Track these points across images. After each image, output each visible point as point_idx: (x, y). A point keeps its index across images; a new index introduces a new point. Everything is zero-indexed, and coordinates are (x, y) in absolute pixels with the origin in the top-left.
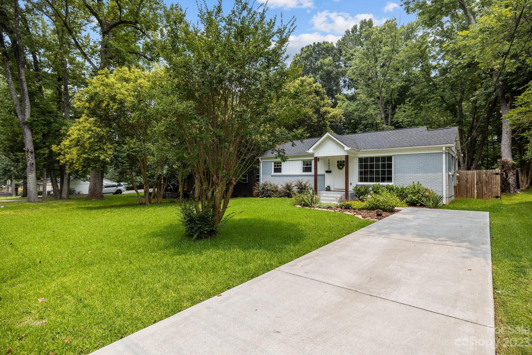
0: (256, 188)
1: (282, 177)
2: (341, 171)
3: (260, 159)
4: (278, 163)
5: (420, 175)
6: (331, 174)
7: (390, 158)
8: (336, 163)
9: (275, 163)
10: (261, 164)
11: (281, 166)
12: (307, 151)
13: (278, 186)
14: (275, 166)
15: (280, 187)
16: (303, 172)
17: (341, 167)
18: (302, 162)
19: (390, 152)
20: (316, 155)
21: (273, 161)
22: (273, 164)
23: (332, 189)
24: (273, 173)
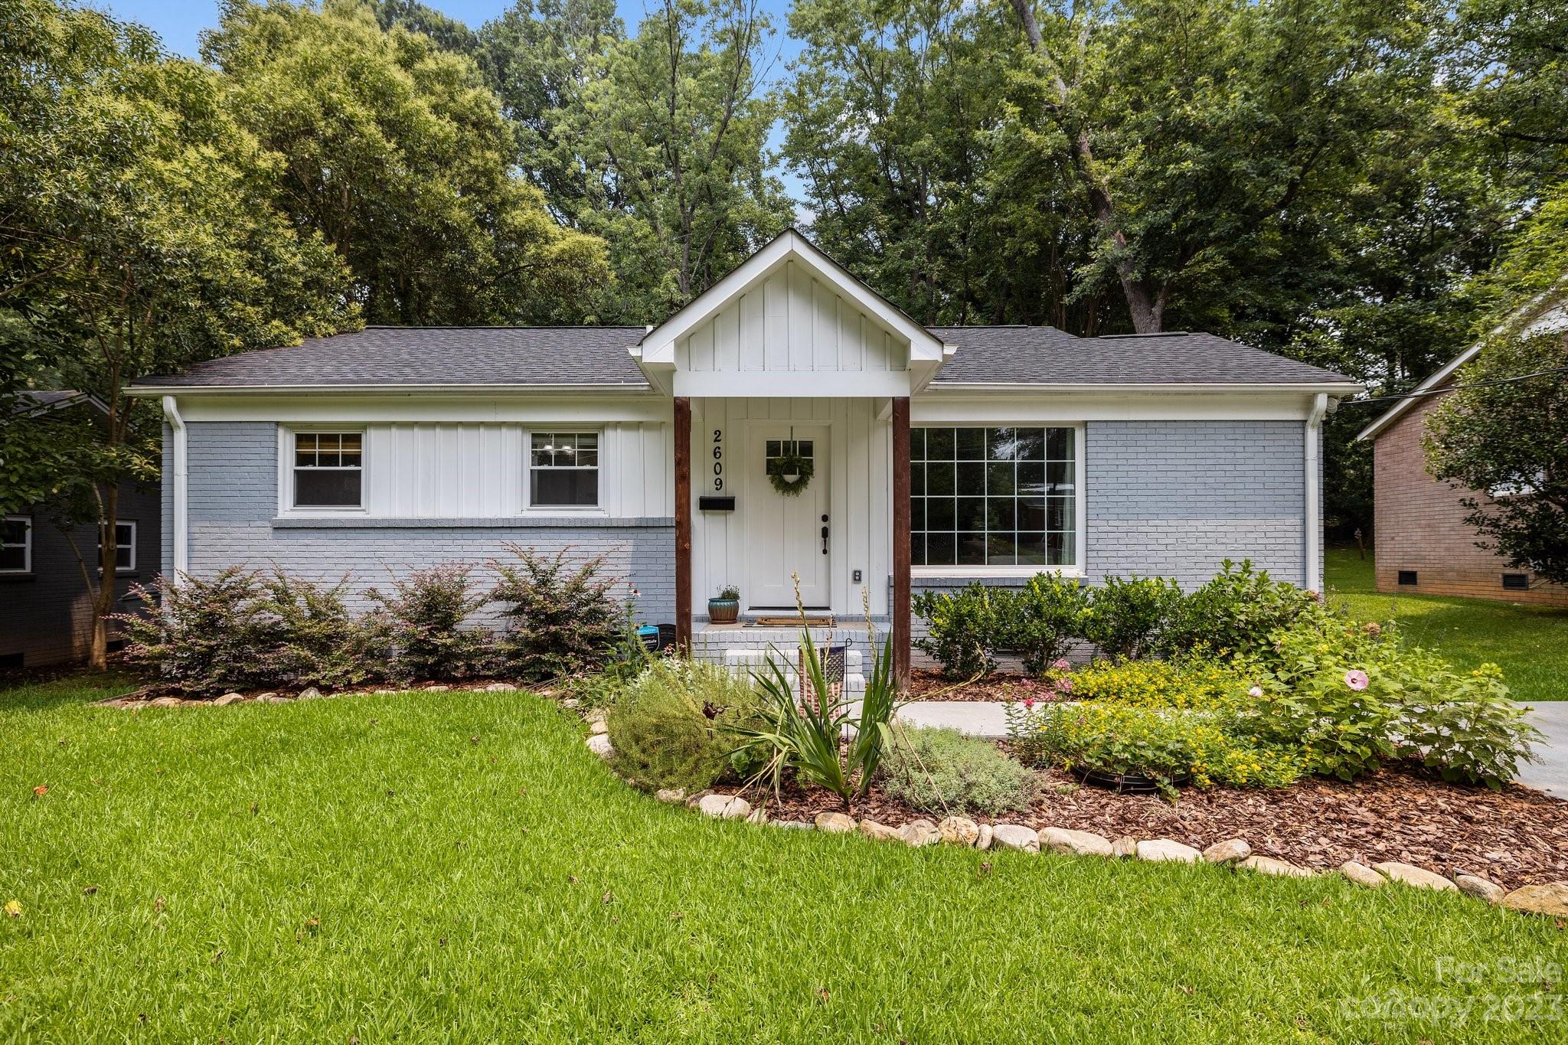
0: (134, 619)
1: (373, 534)
2: (791, 500)
3: (169, 405)
4: (329, 439)
5: (1209, 525)
6: (731, 517)
7: (1060, 439)
8: (761, 458)
9: (301, 439)
10: (181, 438)
11: (356, 459)
12: (634, 352)
13: (344, 601)
14: (302, 459)
15: (355, 610)
16: (533, 503)
17: (790, 478)
18: (528, 440)
19: (1070, 403)
20: (690, 385)
21: (288, 426)
22: (286, 447)
23: (743, 611)
24: (287, 509)
